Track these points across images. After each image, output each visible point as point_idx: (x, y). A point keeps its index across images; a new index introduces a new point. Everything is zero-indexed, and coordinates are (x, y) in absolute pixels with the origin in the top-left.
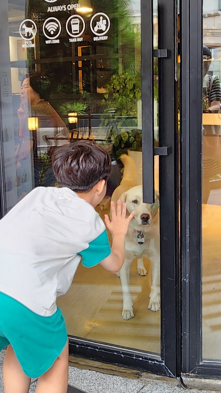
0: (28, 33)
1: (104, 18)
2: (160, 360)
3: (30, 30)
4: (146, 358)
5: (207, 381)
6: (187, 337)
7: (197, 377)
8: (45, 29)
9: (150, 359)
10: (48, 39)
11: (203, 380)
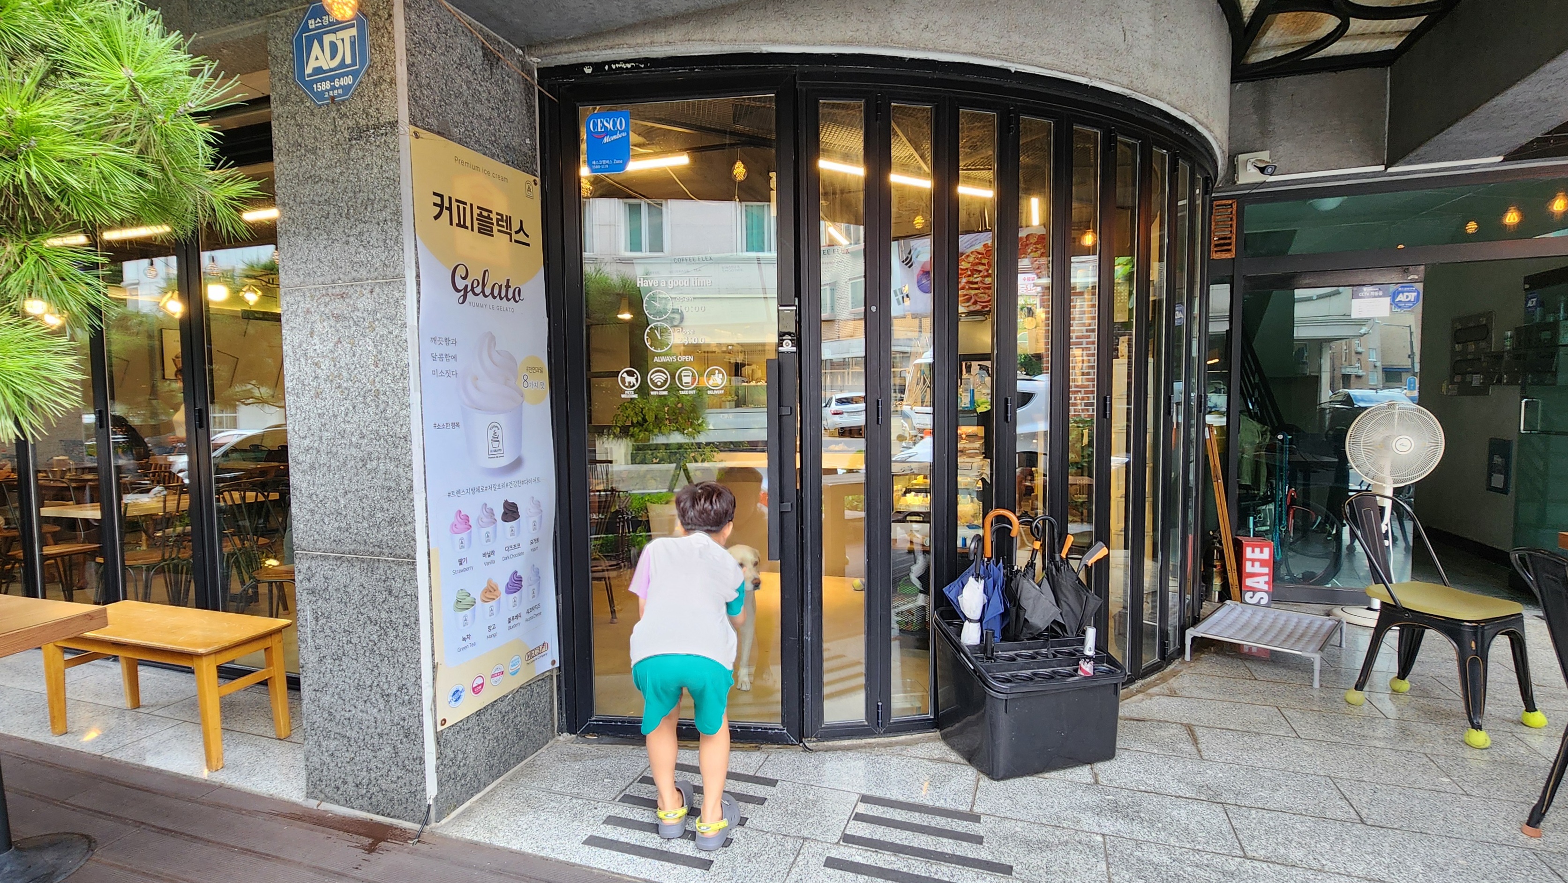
0: (630, 383)
1: (720, 372)
2: (781, 727)
3: (632, 380)
4: (765, 729)
5: (830, 743)
6: (809, 699)
7: (819, 741)
8: (651, 379)
9: (770, 729)
10: (654, 390)
11: (826, 743)
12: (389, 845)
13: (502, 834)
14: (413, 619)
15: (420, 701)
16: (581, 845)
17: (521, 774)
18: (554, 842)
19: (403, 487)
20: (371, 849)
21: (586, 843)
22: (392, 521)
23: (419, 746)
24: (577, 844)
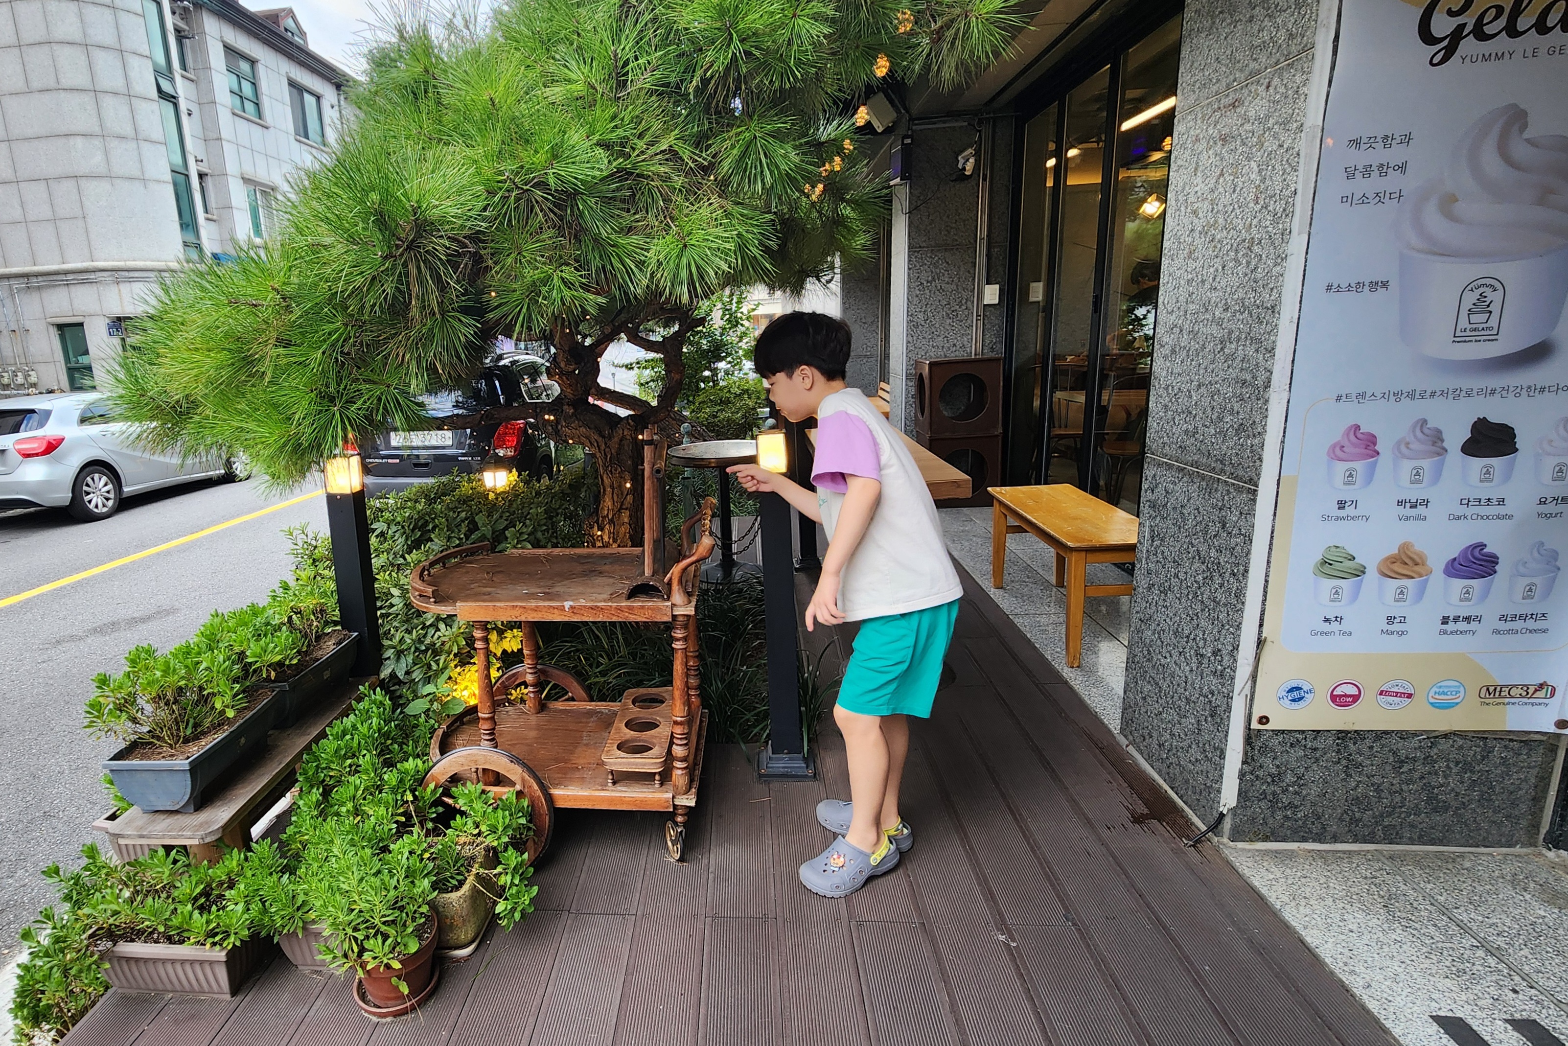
12: (1160, 827)
13: (1308, 911)
14: (1241, 568)
15: (1233, 678)
16: (1426, 1017)
17: (1418, 861)
18: (1380, 977)
19: (1260, 382)
20: (1138, 819)
21: (1438, 1020)
22: (1241, 428)
23: (1222, 735)
24: (1422, 1009)
